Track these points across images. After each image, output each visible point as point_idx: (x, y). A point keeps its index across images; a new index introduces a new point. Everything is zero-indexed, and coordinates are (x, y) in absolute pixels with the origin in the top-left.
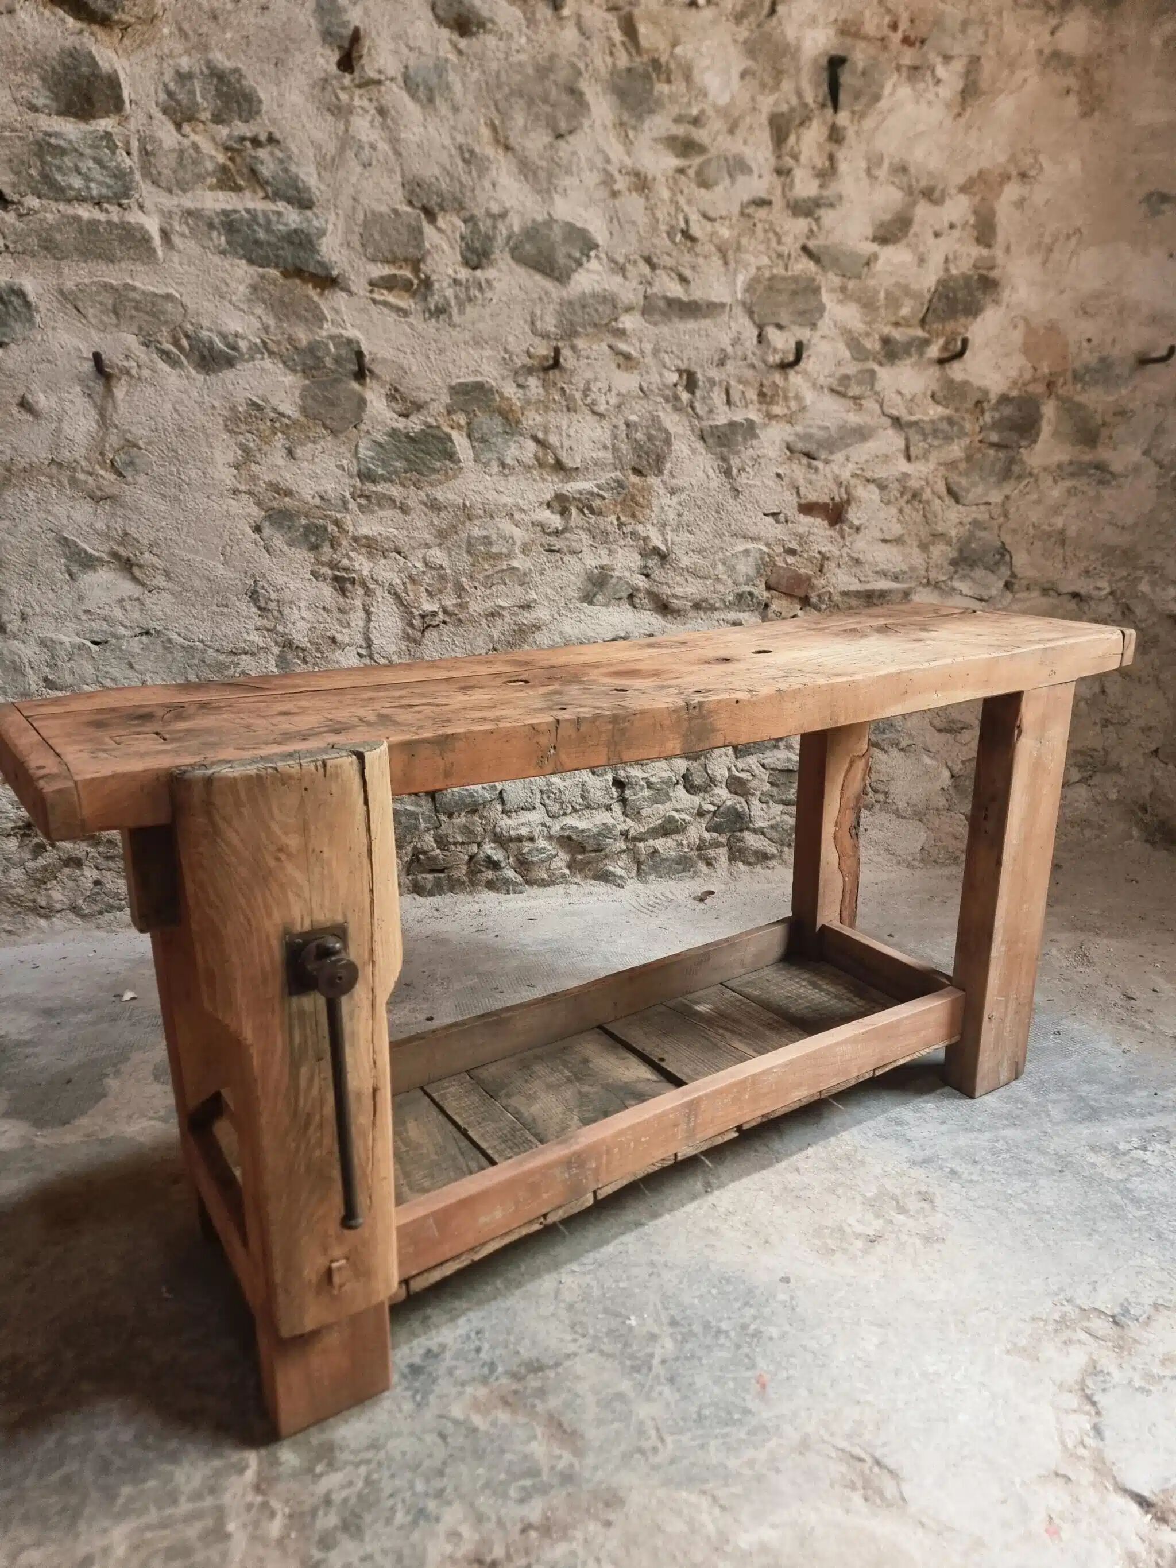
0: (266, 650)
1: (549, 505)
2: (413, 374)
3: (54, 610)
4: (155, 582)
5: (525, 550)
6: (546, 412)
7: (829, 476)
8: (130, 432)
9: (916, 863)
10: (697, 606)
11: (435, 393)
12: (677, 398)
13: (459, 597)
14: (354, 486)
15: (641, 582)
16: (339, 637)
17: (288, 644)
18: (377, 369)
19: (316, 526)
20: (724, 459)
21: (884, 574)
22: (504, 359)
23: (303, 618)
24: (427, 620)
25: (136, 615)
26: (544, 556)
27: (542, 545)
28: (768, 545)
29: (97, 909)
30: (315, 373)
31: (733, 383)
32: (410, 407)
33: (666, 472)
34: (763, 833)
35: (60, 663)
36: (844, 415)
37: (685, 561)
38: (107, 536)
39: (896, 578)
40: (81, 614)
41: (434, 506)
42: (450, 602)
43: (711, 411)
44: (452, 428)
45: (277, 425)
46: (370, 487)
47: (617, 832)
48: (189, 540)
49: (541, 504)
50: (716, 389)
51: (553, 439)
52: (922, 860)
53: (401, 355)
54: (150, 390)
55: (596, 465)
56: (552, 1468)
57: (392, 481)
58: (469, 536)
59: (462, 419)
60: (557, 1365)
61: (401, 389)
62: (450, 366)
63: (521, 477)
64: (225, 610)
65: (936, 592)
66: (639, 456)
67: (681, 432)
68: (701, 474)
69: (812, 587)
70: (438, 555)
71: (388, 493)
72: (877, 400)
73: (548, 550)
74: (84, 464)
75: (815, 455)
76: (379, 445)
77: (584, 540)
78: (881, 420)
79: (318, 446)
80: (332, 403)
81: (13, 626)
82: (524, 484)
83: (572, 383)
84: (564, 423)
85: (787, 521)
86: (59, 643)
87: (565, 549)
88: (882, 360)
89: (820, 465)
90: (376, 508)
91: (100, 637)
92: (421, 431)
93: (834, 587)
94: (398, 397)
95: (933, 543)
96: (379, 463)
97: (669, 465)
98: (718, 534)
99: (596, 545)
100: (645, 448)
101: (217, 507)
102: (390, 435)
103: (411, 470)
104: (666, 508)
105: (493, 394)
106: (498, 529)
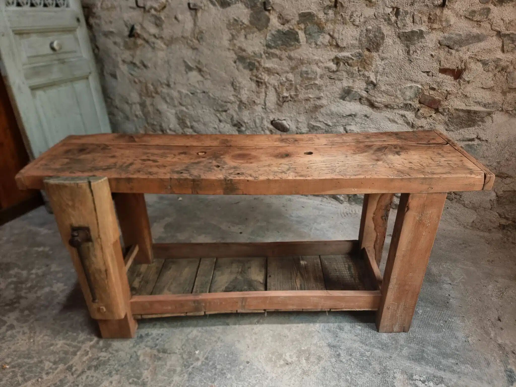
0: (235, 102)
1: (333, 60)
2: (287, 9)
4: (207, 77)
5: (322, 77)
6: (335, 24)
7: (457, 57)
8: (201, 28)
9: (468, 227)
10: (386, 106)
11: (293, 16)
12: (389, 19)
13: (296, 92)
14: (264, 50)
15: (364, 94)
16: (256, 101)
17: (241, 101)
18: (275, 7)
19: (252, 63)
20: (408, 46)
21: (479, 103)
22: (320, 3)
23: (245, 94)
24: (284, 100)
25: (201, 86)
26: (328, 80)
27: (328, 76)
28: (422, 85)
30: (254, 8)
31: (415, 13)
32: (285, 21)
33: (380, 51)
35: (182, 98)
36: (471, 29)
37: (383, 88)
38: (195, 61)
39: (485, 106)
40: (188, 84)
41: (290, 58)
42: (293, 93)
43: (404, 26)
44: (299, 29)
45: (242, 27)
46: (270, 50)
48: (216, 64)
49: (329, 60)
50: (408, 16)
51: (336, 35)
52: (472, 226)
53: (283, 2)
54: (207, 14)
55: (352, 46)
56: (144, 380)
57: (277, 49)
58: (301, 71)
59: (302, 26)
60: (170, 354)
61: (282, 15)
62: (300, 6)
63: (323, 49)
64: (225, 88)
65: (507, 115)
66: (370, 44)
67: (390, 34)
68: (396, 52)
69: (441, 105)
70: (291, 76)
71: (275, 53)
72: (489, 23)
73: (330, 78)
74: (190, 37)
75: (452, 47)
76: (273, 35)
77: (344, 76)
78: (490, 32)
79: (254, 35)
80: (259, 20)
81: (172, 86)
82: (324, 52)
83: (345, 13)
84: (341, 29)
85: (433, 76)
86: (182, 92)
87: (336, 78)
88: (496, 3)
89: (453, 52)
90: (271, 58)
91: (192, 92)
92: (288, 30)
93: (452, 106)
94: (281, 17)
95: (509, 92)
96: (273, 42)
97: (382, 48)
98: (399, 78)
99: (348, 78)
100: (373, 41)
101: (223, 54)
102: (277, 32)
103: (283, 45)
104: (379, 66)
105: (314, 17)
106: (312, 68)
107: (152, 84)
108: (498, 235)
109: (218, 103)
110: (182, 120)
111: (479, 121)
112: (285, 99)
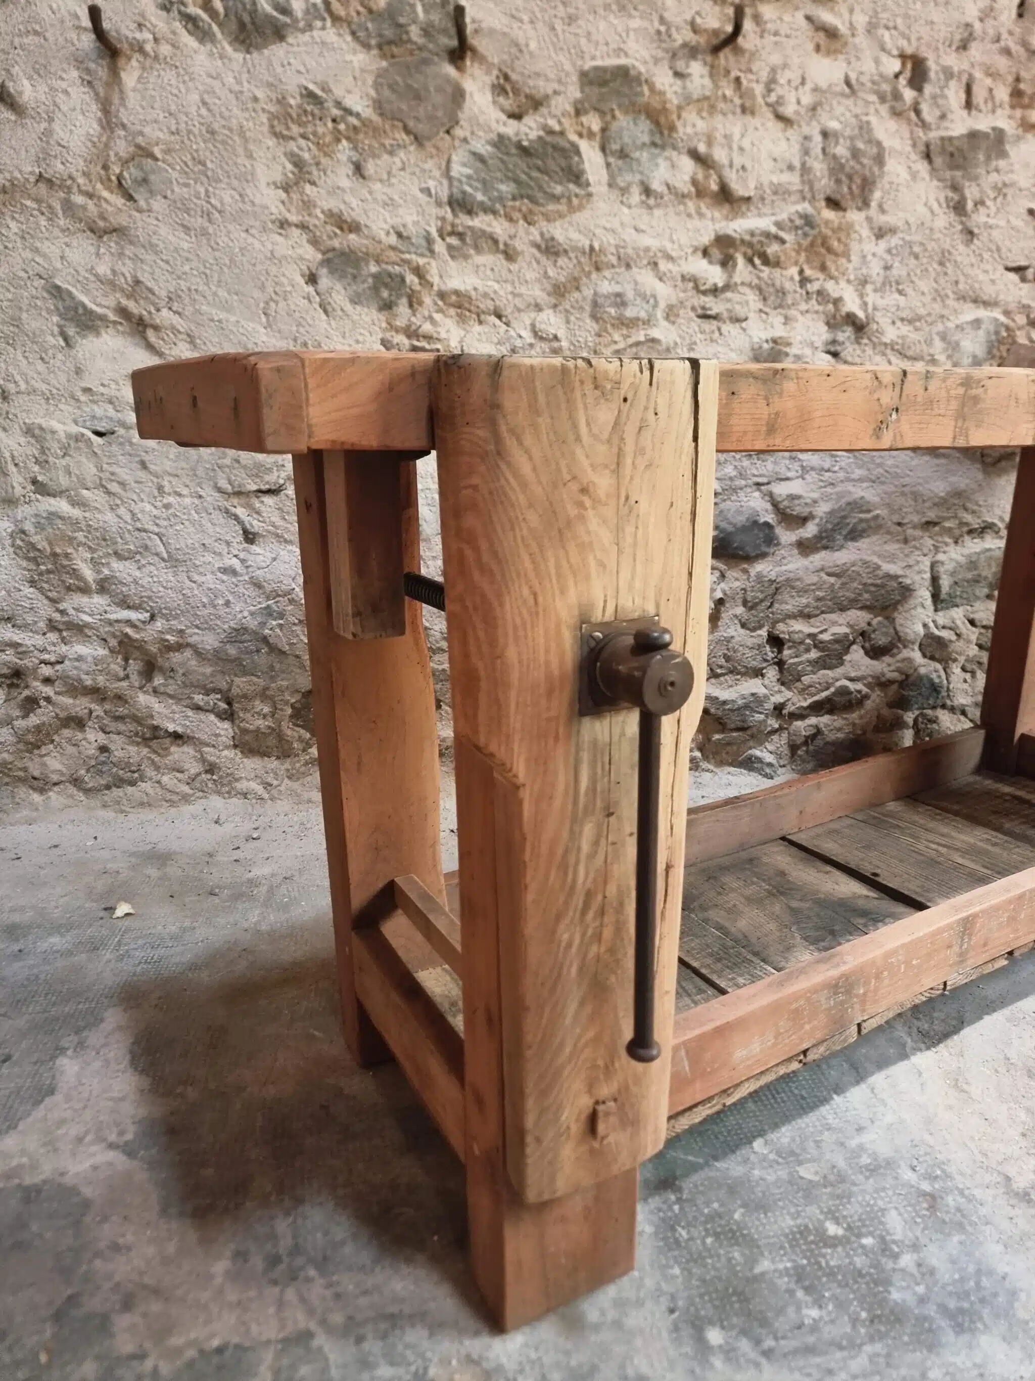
1: (705, 253)
2: (531, 54)
3: (44, 387)
6: (711, 114)
8: (141, 133)
11: (560, 81)
12: (897, 96)
14: (443, 219)
18: (481, 46)
19: (390, 275)
20: (955, 188)
22: (659, 32)
26: (696, 324)
27: (693, 309)
28: (1007, 313)
29: (103, 782)
30: (395, 50)
31: (978, 74)
32: (524, 103)
33: (873, 204)
34: (964, 713)
35: (51, 459)
37: (891, 334)
38: (112, 284)
40: (79, 394)
41: (550, 249)
43: (943, 117)
44: (581, 135)
45: (342, 127)
46: (464, 221)
47: (769, 706)
48: (222, 293)
49: (695, 250)
50: (953, 83)
51: (720, 155)
53: (516, 25)
54: (169, 76)
55: (775, 193)
57: (494, 212)
58: (596, 294)
59: (594, 122)
61: (514, 76)
62: (583, 41)
63: (671, 210)
66: (838, 181)
67: (898, 146)
68: (922, 210)
70: (551, 322)
71: (488, 229)
73: (702, 316)
74: (81, 180)
76: (480, 158)
77: (751, 303)
79: (397, 160)
80: (417, 96)
82: (674, 221)
83: (750, 71)
84: (736, 131)
86: (51, 432)
87: (725, 315)
90: (472, 252)
92: (539, 138)
94: (508, 88)
96: (479, 186)
97: (879, 194)
98: (939, 296)
99: (767, 310)
100: (847, 169)
101: (257, 245)
102: (495, 145)
103: (522, 197)
104: (870, 257)
105: (640, 85)
106: (636, 283)
110: (54, 558)
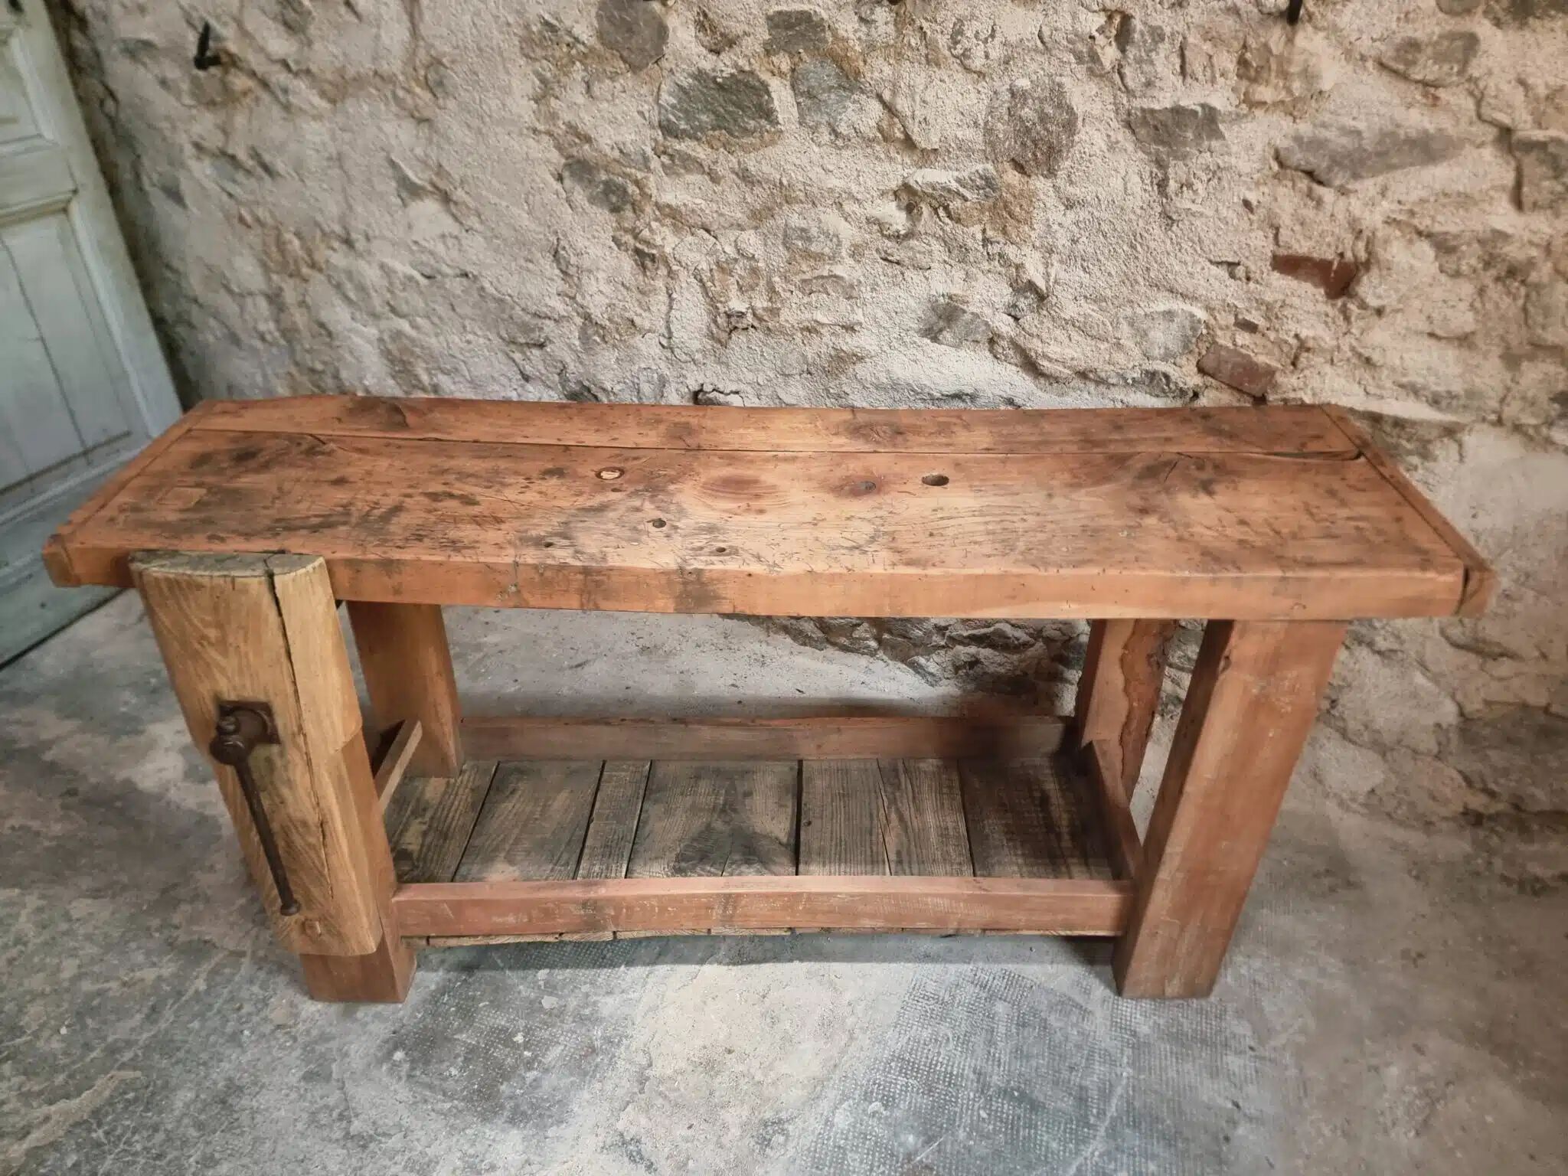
0: (568, 318)
1: (894, 197)
3: (390, 235)
4: (469, 223)
5: (856, 252)
7: (1340, 216)
8: (434, 46)
9: (1354, 806)
10: (1083, 375)
11: (749, 23)
12: (1094, 58)
13: (771, 300)
14: (656, 140)
15: (1004, 325)
16: (637, 320)
17: (587, 317)
19: (616, 184)
20: (1161, 164)
21: (1414, 390)
23: (600, 292)
24: (733, 324)
25: (455, 254)
26: (879, 266)
27: (877, 250)
28: (1209, 309)
31: (1191, 40)
32: (721, 43)
33: (1061, 173)
35: (396, 290)
36: (1400, 114)
37: (1071, 310)
38: (426, 164)
39: (1435, 401)
40: (411, 244)
41: (745, 176)
42: (761, 303)
43: (1149, 84)
44: (771, 74)
45: (574, 51)
46: (673, 144)
48: (494, 182)
49: (883, 194)
50: (1164, 47)
51: (902, 104)
52: (1365, 805)
55: (960, 149)
57: (698, 139)
58: (786, 224)
59: (784, 62)
61: (710, 15)
63: (859, 152)
64: (530, 266)
65: (1517, 439)
66: (1023, 144)
67: (1096, 112)
68: (1117, 183)
69: (1275, 386)
71: (693, 153)
72: (1471, 93)
73: (885, 259)
74: (401, 78)
75: (1323, 177)
76: (681, 88)
77: (936, 254)
78: (1474, 129)
79: (618, 85)
80: (630, 29)
81: (361, 245)
82: (862, 164)
83: (935, 21)
84: (920, 81)
85: (1248, 279)
86: (395, 272)
87: (907, 262)
88: (1501, 14)
89: (1327, 194)
90: (682, 171)
91: (428, 271)
92: (732, 75)
93: (1314, 395)
94: (707, 25)
95: (1531, 358)
96: (682, 114)
97: (1068, 163)
98: (1128, 280)
99: (952, 262)
100: (1034, 134)
101: (517, 147)
102: (694, 77)
103: (720, 128)
104: (1055, 227)
105: (823, 30)
106: (820, 221)
107: (297, 234)
108: (1456, 846)
109: (511, 317)
110: (403, 362)
111: (1410, 453)
112: (733, 320)
